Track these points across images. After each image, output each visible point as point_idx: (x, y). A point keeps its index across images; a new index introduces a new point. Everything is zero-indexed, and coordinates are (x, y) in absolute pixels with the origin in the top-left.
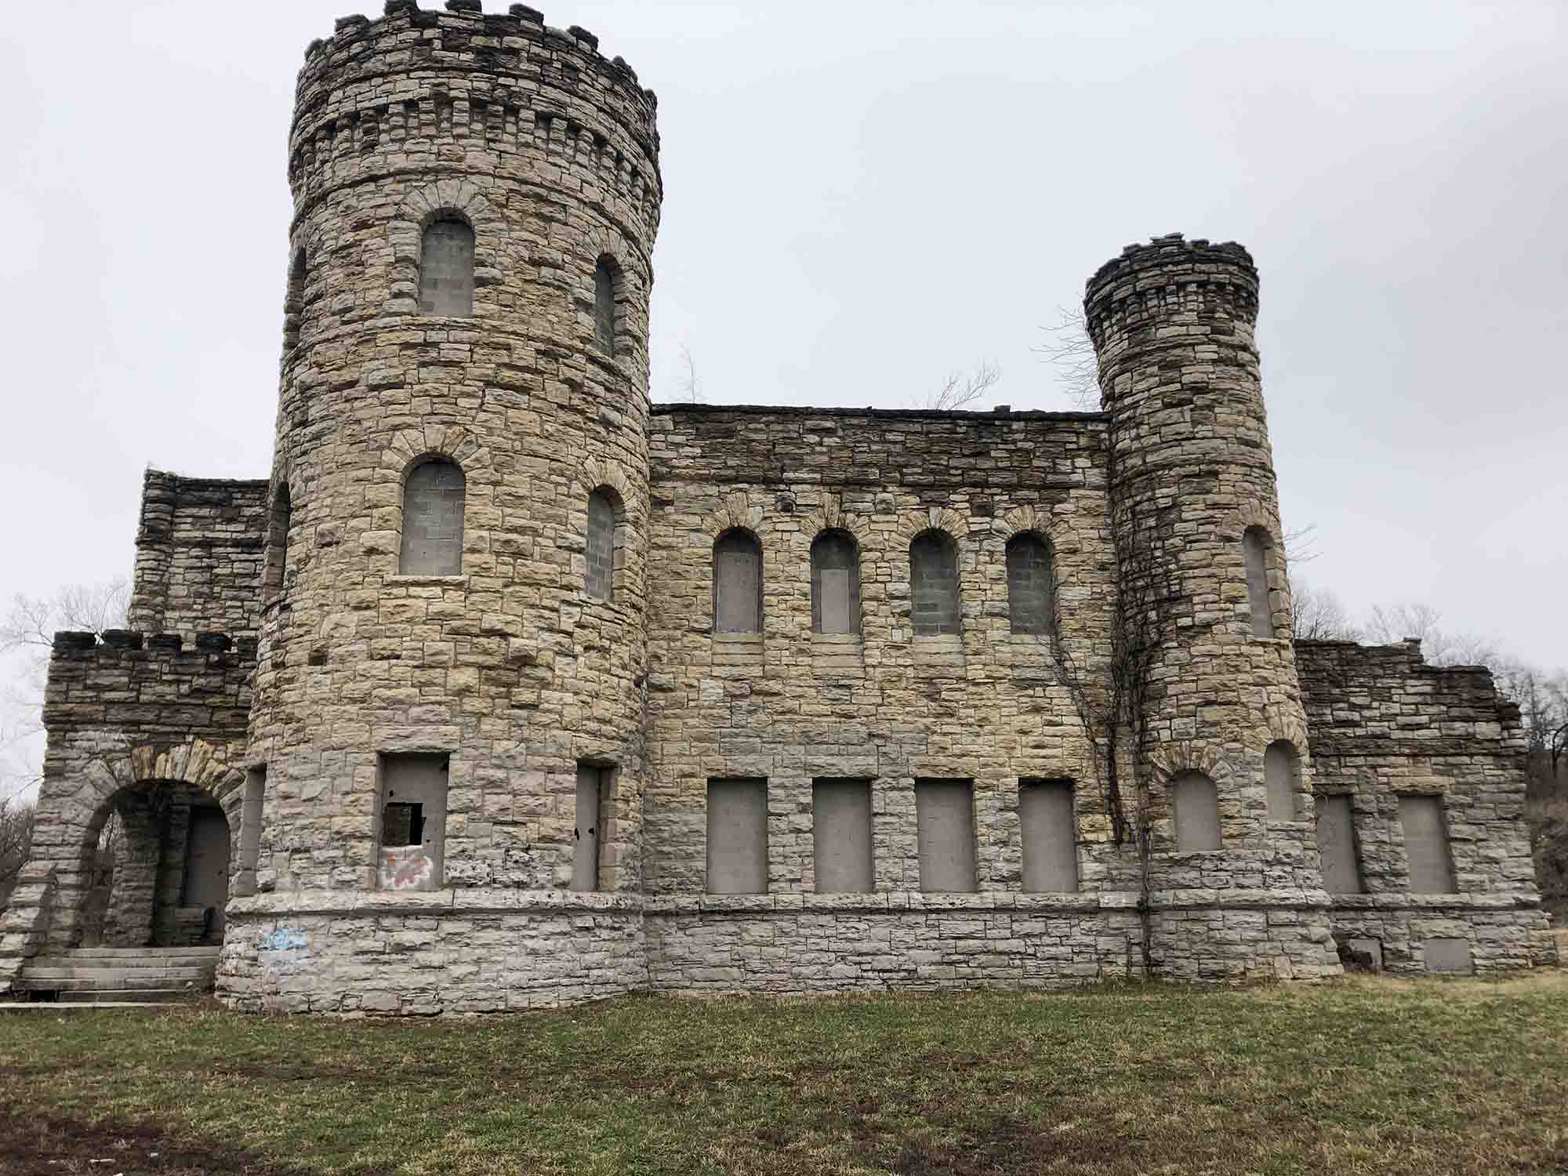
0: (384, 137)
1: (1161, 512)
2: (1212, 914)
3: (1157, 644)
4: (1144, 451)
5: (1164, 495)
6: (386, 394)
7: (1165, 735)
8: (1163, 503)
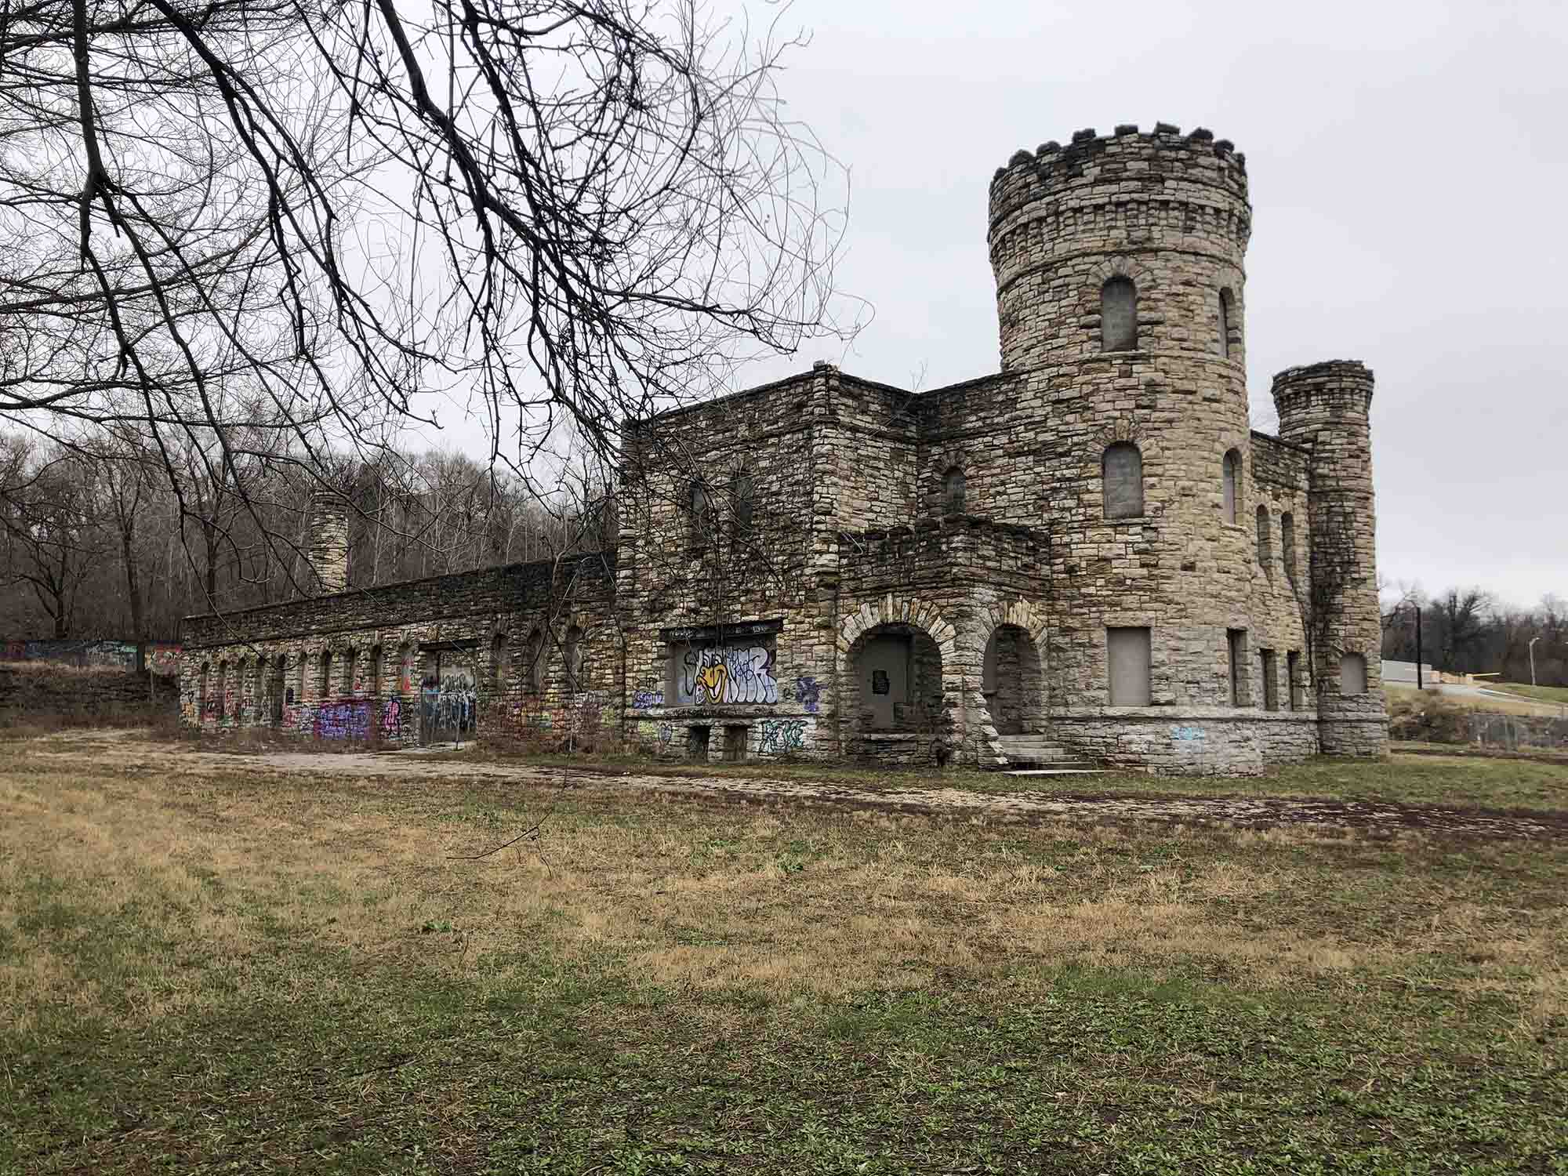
0: (1198, 226)
1: (1345, 515)
2: (1365, 724)
3: (1339, 585)
4: (1338, 479)
5: (1349, 506)
6: (1214, 405)
7: (1342, 633)
8: (1349, 510)
